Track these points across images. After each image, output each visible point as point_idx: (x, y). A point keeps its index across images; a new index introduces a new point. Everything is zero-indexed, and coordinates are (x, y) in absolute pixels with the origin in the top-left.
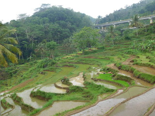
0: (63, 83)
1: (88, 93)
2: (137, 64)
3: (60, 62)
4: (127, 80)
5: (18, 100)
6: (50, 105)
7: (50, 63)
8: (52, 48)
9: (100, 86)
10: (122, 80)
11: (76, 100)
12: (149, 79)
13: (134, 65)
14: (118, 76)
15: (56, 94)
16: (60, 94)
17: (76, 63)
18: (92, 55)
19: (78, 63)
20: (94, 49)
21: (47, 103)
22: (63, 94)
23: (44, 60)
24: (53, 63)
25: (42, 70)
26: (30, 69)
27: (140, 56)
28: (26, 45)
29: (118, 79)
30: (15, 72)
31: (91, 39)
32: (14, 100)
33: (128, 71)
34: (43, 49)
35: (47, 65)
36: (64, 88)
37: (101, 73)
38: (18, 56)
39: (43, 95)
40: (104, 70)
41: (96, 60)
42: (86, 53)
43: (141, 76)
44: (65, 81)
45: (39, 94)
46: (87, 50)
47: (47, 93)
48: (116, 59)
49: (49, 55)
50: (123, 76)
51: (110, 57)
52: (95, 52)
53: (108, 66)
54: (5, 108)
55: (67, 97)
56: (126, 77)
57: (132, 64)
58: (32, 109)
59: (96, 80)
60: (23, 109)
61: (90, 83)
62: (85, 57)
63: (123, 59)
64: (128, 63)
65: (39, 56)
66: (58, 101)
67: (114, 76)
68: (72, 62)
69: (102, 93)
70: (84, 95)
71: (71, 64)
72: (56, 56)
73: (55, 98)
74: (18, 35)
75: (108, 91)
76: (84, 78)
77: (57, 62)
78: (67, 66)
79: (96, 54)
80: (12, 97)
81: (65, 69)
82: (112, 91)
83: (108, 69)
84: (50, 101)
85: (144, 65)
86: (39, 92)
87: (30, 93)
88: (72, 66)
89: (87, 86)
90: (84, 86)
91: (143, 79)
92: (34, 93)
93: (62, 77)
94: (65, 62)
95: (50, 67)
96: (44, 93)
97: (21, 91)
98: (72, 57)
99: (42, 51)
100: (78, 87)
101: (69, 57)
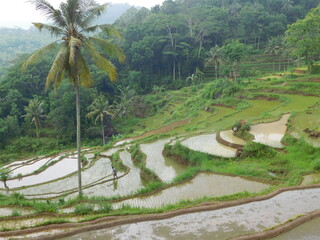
0: (235, 135)
1: (285, 163)
3: (250, 87)
5: (138, 158)
6: (187, 179)
7: (227, 90)
11: (252, 176)
15: (211, 157)
16: (219, 158)
17: (287, 92)
19: (293, 92)
21: (184, 172)
22: (227, 159)
23: (216, 82)
24: (235, 90)
26: (190, 99)
28: (187, 51)
32: (133, 158)
34: (219, 60)
35: (220, 93)
36: (234, 146)
39: (184, 156)
42: (315, 70)
44: (242, 130)
45: (177, 152)
47: (193, 152)
49: (227, 72)
55: (233, 167)
61: (295, 141)
62: (311, 80)
65: (209, 74)
66: (208, 171)
68: (277, 90)
70: (275, 168)
71: (273, 94)
72: (244, 75)
74: (173, 31)
76: (290, 127)
77: (242, 87)
78: (263, 97)
80: (131, 150)
81: (257, 104)
86: (178, 146)
88: (275, 99)
89: (288, 148)
92: (170, 147)
94: (261, 89)
95: (227, 98)
96: (187, 151)
97: (150, 142)
98: (279, 78)
99: (218, 64)
100: (264, 147)
101: (272, 77)
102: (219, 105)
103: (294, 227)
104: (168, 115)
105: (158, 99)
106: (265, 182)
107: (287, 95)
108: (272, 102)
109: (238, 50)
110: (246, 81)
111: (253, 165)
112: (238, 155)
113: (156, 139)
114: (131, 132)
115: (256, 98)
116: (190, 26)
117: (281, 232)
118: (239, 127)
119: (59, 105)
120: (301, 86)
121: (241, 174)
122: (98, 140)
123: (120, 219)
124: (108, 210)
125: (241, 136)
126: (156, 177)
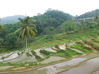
0: (55, 47)
1: (68, 53)
2: (95, 41)
3: (55, 37)
4: (89, 49)
5: (34, 53)
6: (48, 57)
7: (50, 37)
8: (51, 30)
9: (74, 51)
10: (86, 49)
11: (61, 56)
13: (93, 41)
14: (84, 46)
15: (52, 52)
17: (63, 38)
18: (71, 35)
20: (72, 32)
21: (47, 56)
22: (55, 53)
24: (52, 38)
25: (46, 40)
26: (41, 39)
27: (98, 37)
28: (39, 28)
29: (84, 48)
30: (34, 40)
31: (71, 27)
32: (33, 53)
33: (90, 44)
35: (48, 38)
36: (56, 50)
37: (75, 44)
38: (35, 32)
39: (46, 52)
40: (77, 43)
41: (73, 37)
42: (68, 34)
43: (97, 48)
45: (44, 52)
46: (69, 32)
48: (84, 38)
49: (50, 33)
50: (87, 47)
51: (81, 36)
52: (73, 33)
53: (79, 41)
54: (28, 56)
55: (57, 54)
56: (88, 48)
57: (92, 41)
58: (40, 58)
59: (72, 48)
60: (36, 57)
62: (67, 36)
63: (87, 38)
64: (90, 40)
65: (45, 34)
66: (52, 56)
67: (82, 46)
68: (61, 38)
69: (75, 54)
70: (65, 54)
71: (60, 39)
72: (53, 34)
73: (51, 54)
75: (78, 54)
76: (66, 46)
79: (73, 34)
80: (32, 51)
81: (57, 41)
82: (80, 54)
83: (79, 43)
84: (49, 55)
86: (44, 50)
87: (40, 51)
88: (61, 40)
90: (66, 50)
91: (98, 50)
92: (42, 50)
93: (55, 44)
94: (57, 37)
95: (50, 39)
96: (46, 51)
97: (36, 49)
98: (61, 35)
99: (47, 31)
100: (63, 50)
101: (59, 35)
119: (8, 40)
120: (65, 37)
125: (57, 48)
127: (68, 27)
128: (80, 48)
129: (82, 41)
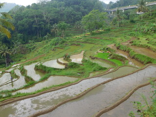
1: (83, 69)
2: (135, 45)
3: (69, 41)
4: (122, 59)
5: (23, 72)
7: (60, 42)
9: (95, 63)
10: (117, 59)
12: (143, 60)
13: (132, 45)
14: (115, 55)
15: (55, 69)
16: (58, 69)
17: (83, 42)
18: (98, 36)
19: (85, 42)
20: (100, 31)
21: (44, 76)
22: (61, 69)
23: (56, 38)
24: (63, 42)
27: (141, 38)
29: (113, 58)
30: (33, 48)
31: (98, 21)
33: (125, 51)
34: (57, 30)
35: (58, 43)
36: (64, 64)
37: (100, 52)
39: (44, 69)
40: (104, 49)
41: (101, 40)
42: (93, 34)
43: (136, 57)
44: (67, 58)
45: (41, 68)
46: (94, 32)
47: (48, 68)
48: (118, 40)
49: (60, 34)
50: (118, 56)
51: (114, 38)
52: (101, 33)
53: (108, 46)
55: (64, 72)
56: (122, 57)
57: (130, 44)
59: (93, 58)
60: (26, 80)
61: (86, 61)
62: (91, 38)
63: (124, 40)
64: (127, 44)
65: (53, 35)
66: (54, 75)
67: (111, 55)
68: (79, 42)
69: (95, 71)
70: (80, 71)
72: (67, 36)
73: (52, 73)
74: (37, 17)
75: (101, 69)
76: (84, 56)
77: (66, 41)
80: (20, 69)
81: (72, 47)
82: (105, 69)
83: (107, 49)
85: (142, 46)
86: (41, 66)
88: (79, 45)
89: (85, 64)
91: (137, 59)
92: (38, 66)
94: (73, 41)
95: (60, 45)
96: (45, 67)
97: (29, 64)
98: (80, 37)
99: (56, 31)
100: (75, 64)
101: (77, 37)
102: (58, 48)
103: (87, 93)
104: (36, 53)
105: (31, 46)
106: (76, 77)
107: (83, 44)
108: (78, 46)
109: (64, 26)
110: (68, 38)
111: (71, 71)
112: (66, 68)
113: (31, 63)
114: (20, 60)
115: (72, 45)
116: (44, 15)
117: (82, 95)
118: (66, 56)
120: (88, 40)
121: (67, 75)
122: (3, 65)
123: (16, 99)
124: (10, 96)
125: (67, 60)
126: (32, 79)
127: (93, 22)
128: (106, 59)
129: (113, 45)
